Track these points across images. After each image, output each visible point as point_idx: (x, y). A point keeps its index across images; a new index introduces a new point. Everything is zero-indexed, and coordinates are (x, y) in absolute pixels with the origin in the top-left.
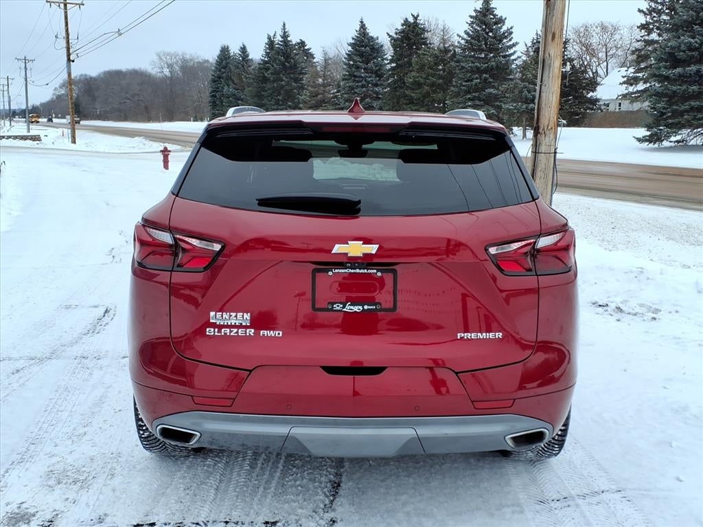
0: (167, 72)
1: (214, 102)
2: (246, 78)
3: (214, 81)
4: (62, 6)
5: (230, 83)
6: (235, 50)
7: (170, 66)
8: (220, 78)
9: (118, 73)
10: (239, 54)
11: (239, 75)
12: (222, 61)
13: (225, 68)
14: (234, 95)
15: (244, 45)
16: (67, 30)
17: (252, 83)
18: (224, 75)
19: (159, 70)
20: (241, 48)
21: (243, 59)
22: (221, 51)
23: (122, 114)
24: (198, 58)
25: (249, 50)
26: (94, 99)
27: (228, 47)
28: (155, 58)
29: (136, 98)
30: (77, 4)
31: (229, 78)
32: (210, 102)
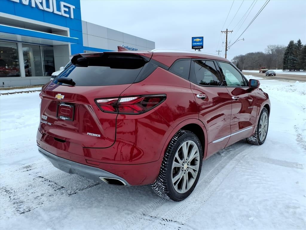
0: (271, 52)
1: (285, 62)
2: (299, 52)
3: (285, 54)
4: (226, 32)
5: (292, 54)
6: (296, 42)
7: (272, 50)
8: (288, 53)
9: (252, 54)
10: (297, 43)
11: (296, 52)
12: (290, 46)
13: (291, 49)
14: (293, 59)
15: (299, 40)
16: (227, 40)
17: (301, 54)
18: (290, 52)
19: (268, 52)
20: (298, 41)
21: (299, 45)
22: (290, 43)
23: (252, 68)
24: (283, 46)
25: (301, 41)
26: (243, 63)
27: (293, 41)
28: (267, 48)
29: (257, 62)
30: (230, 31)
31: (292, 53)
32: (283, 62)
